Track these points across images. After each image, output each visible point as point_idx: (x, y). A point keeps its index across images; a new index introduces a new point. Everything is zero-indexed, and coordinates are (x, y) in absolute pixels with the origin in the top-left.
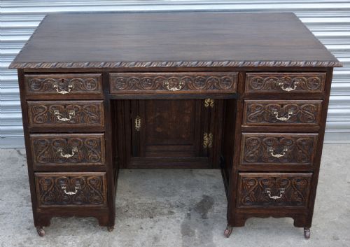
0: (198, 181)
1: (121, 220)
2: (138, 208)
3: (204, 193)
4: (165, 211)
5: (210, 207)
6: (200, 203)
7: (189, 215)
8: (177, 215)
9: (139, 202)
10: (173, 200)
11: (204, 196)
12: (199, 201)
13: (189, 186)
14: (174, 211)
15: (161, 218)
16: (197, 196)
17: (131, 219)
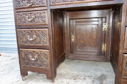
0: (99, 68)
1: (60, 79)
2: (70, 75)
3: (102, 73)
4: (82, 78)
5: (105, 79)
6: (100, 77)
7: (94, 81)
8: (87, 80)
9: (72, 73)
10: (87, 74)
11: (102, 74)
12: (99, 76)
13: (95, 70)
14: (87, 78)
15: (79, 80)
16: (99, 74)
17: (65, 79)
